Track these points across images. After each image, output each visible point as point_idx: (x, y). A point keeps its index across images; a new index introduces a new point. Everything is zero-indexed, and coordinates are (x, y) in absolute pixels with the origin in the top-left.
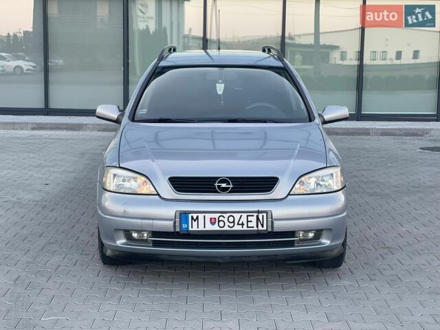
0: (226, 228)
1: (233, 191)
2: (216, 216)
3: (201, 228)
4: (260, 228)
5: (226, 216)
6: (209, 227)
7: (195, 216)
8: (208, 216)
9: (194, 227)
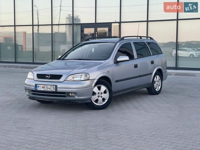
0: (46, 90)
1: (50, 79)
2: (44, 86)
3: (40, 89)
4: (54, 90)
5: (46, 86)
6: (42, 89)
7: (38, 85)
8: (42, 86)
9: (38, 89)
